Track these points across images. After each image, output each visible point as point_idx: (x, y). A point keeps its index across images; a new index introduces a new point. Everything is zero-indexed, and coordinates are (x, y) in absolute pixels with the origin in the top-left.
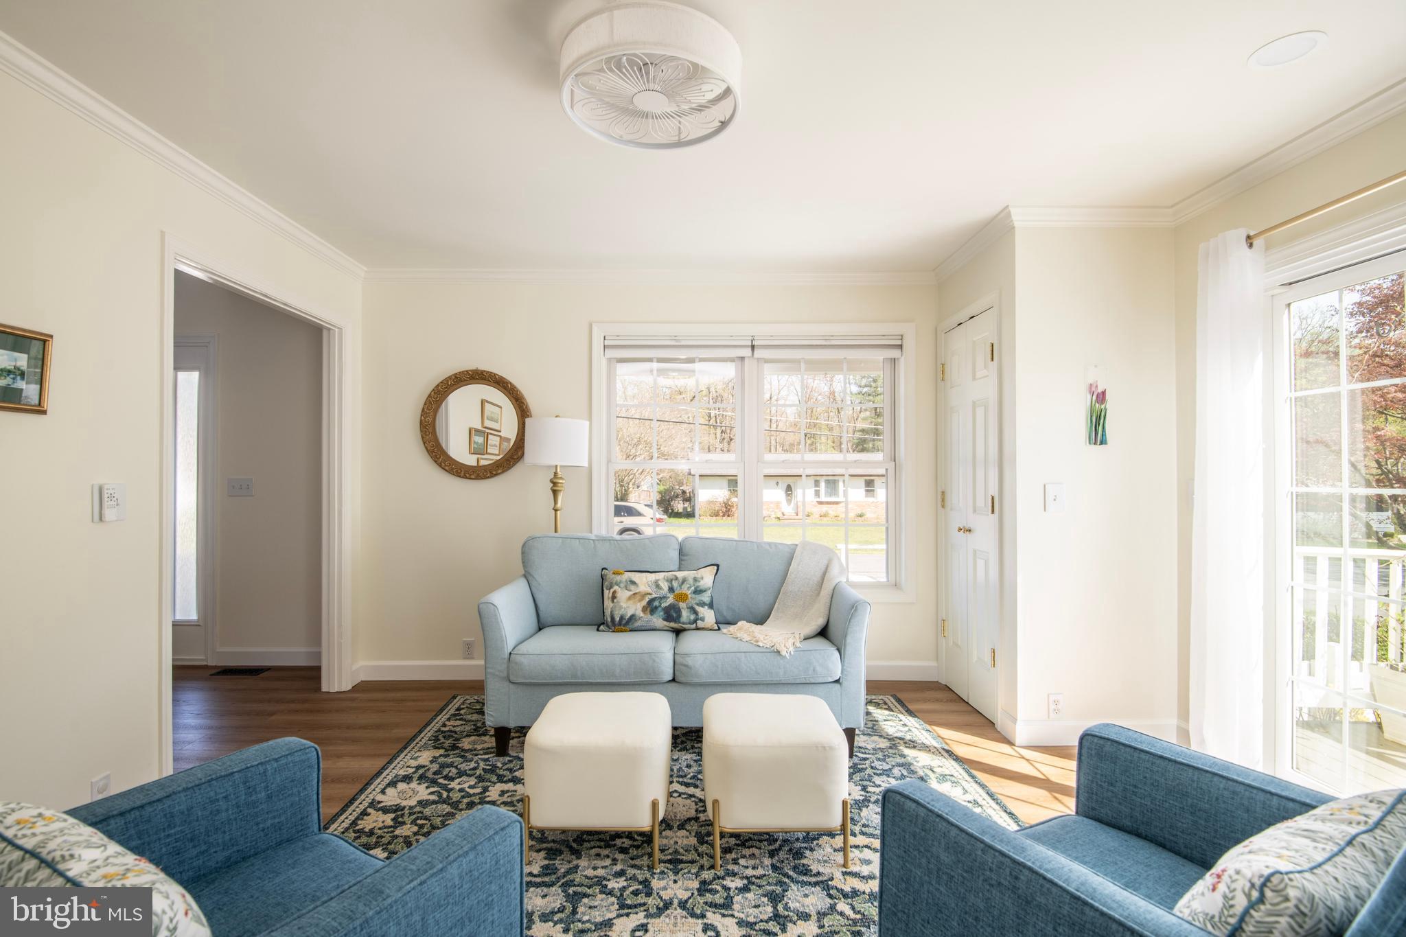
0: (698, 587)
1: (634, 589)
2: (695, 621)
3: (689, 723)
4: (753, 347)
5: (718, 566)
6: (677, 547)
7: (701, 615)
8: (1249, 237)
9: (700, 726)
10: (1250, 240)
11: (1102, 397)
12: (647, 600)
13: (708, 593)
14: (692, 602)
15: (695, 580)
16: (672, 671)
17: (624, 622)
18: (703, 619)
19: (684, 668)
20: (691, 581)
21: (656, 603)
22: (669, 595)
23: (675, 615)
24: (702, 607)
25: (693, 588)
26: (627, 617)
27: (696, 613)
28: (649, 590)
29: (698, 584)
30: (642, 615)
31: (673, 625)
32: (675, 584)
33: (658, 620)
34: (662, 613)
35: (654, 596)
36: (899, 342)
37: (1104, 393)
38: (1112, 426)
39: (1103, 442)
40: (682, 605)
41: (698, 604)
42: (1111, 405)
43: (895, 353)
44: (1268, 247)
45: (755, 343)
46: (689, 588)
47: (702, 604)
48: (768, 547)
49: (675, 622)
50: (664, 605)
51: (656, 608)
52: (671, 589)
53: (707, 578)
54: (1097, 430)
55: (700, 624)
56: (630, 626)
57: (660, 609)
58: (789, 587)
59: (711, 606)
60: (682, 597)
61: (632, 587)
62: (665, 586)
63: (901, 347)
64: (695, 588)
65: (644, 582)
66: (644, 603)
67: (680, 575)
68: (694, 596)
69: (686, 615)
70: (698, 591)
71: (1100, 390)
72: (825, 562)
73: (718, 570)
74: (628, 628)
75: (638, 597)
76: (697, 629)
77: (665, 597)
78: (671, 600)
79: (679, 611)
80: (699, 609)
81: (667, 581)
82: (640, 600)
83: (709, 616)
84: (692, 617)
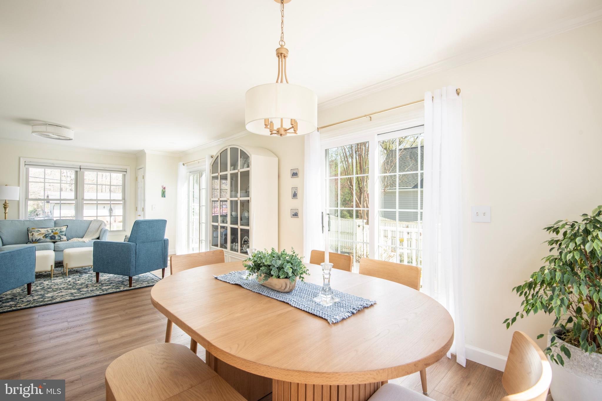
1: (40, 232)
2: (60, 239)
3: (60, 259)
4: (80, 168)
5: (67, 226)
6: (54, 222)
7: (62, 238)
8: (183, 164)
9: (62, 260)
10: (184, 164)
11: (164, 188)
13: (64, 232)
14: (59, 234)
15: (60, 229)
16: (54, 248)
17: (36, 241)
19: (57, 247)
21: (48, 235)
22: (52, 233)
23: (53, 238)
26: (38, 239)
27: (60, 237)
28: (45, 232)
30: (43, 238)
31: (53, 240)
32: (54, 230)
33: (48, 239)
34: (49, 238)
35: (46, 234)
36: (126, 171)
37: (165, 187)
38: (166, 194)
39: (165, 197)
40: (56, 235)
41: (61, 235)
42: (166, 190)
43: (125, 173)
44: (187, 166)
45: (81, 167)
46: (58, 231)
47: (63, 235)
48: (84, 221)
49: (54, 240)
50: (50, 236)
51: (47, 236)
52: (52, 232)
53: (64, 229)
54: (163, 195)
55: (62, 240)
56: (39, 242)
58: (89, 230)
59: (65, 235)
60: (56, 233)
61: (39, 232)
62: (50, 231)
63: (126, 172)
65: (43, 231)
66: (43, 235)
67: (55, 228)
69: (57, 238)
70: (61, 232)
71: (164, 187)
72: (100, 224)
73: (67, 227)
74: (38, 242)
75: (41, 234)
76: (61, 241)
77: (50, 234)
78: (52, 234)
79: (55, 237)
80: (61, 236)
81: (51, 230)
82: (42, 235)
83: (65, 238)
84: (59, 238)
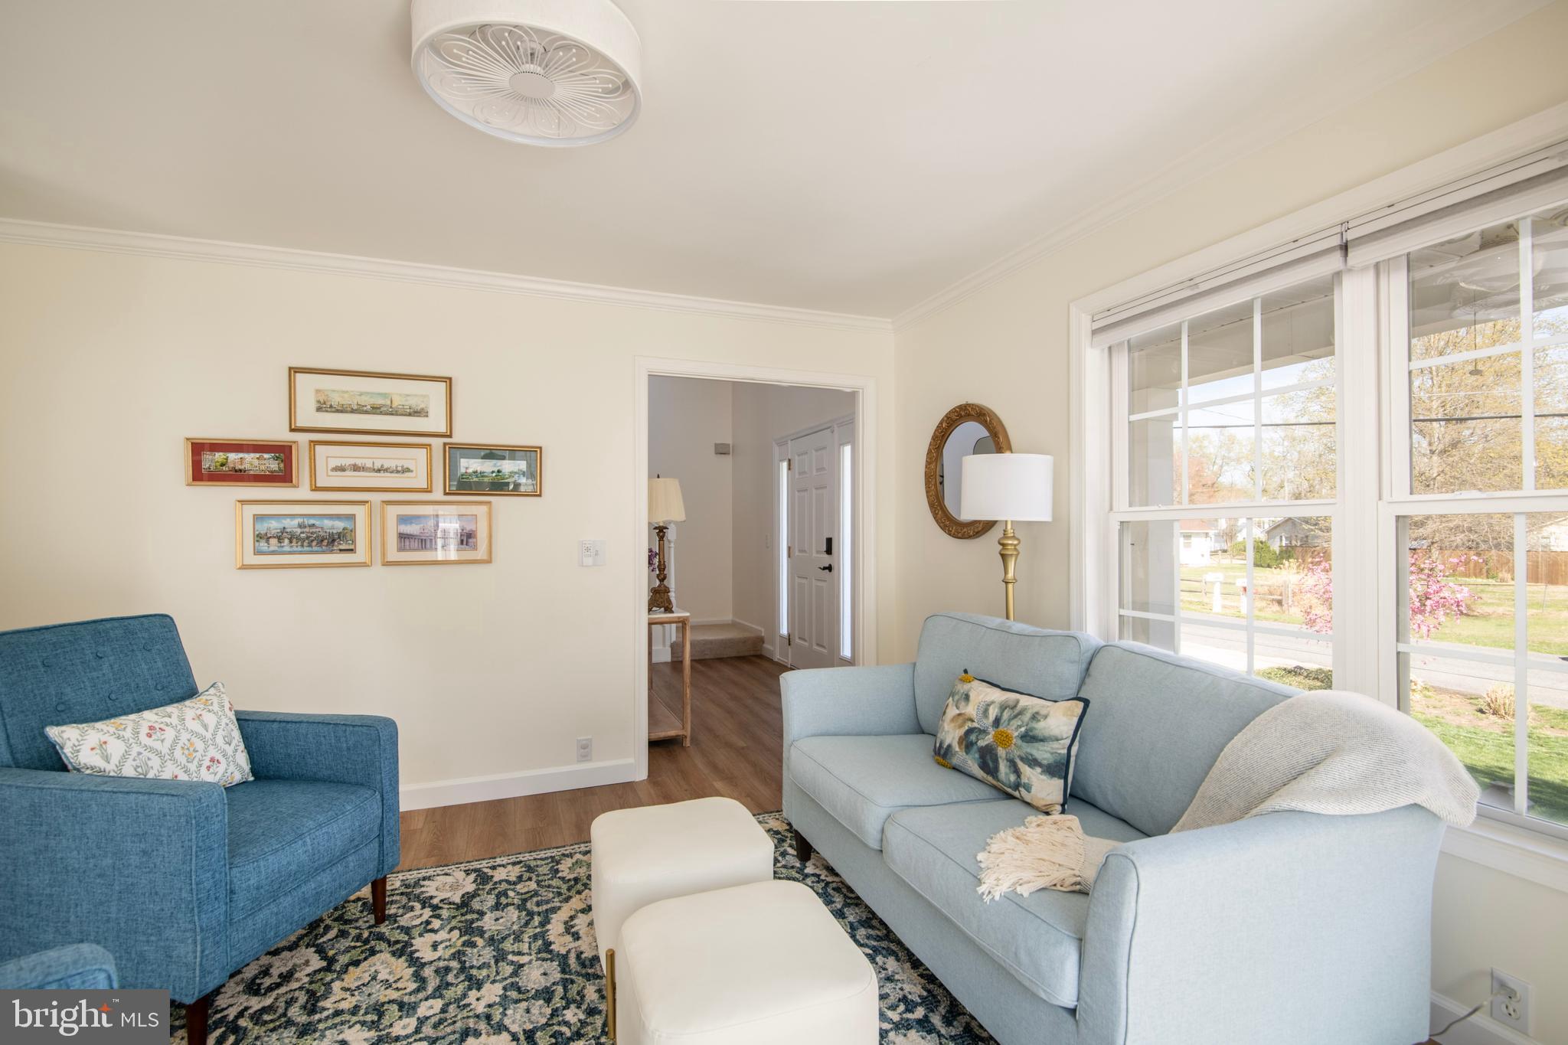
0: (1031, 729)
1: (963, 708)
2: (1017, 786)
7: (1024, 780)
12: (967, 728)
13: (1055, 748)
15: (1035, 717)
18: (1028, 788)
20: (1027, 717)
22: (991, 729)
23: (992, 763)
24: (1030, 766)
25: (1023, 729)
26: (946, 745)
27: (1019, 772)
28: (974, 714)
29: (1034, 725)
30: (958, 747)
31: (989, 777)
32: (1005, 714)
33: (971, 762)
34: (977, 756)
35: (975, 725)
40: (1001, 752)
41: (1022, 759)
46: (1020, 727)
47: (1033, 762)
49: (991, 775)
50: (982, 743)
51: (973, 744)
52: (997, 722)
57: (975, 747)
60: (1004, 740)
61: (963, 704)
62: (992, 713)
64: (1027, 731)
66: (963, 731)
67: (1021, 701)
68: (1019, 742)
69: (1005, 770)
70: (1029, 737)
73: (1085, 711)
76: (1020, 801)
77: (986, 732)
78: (992, 738)
79: (997, 761)
80: (1024, 768)
81: (999, 705)
82: (960, 726)
84: (1014, 778)
